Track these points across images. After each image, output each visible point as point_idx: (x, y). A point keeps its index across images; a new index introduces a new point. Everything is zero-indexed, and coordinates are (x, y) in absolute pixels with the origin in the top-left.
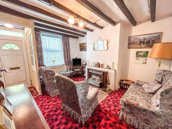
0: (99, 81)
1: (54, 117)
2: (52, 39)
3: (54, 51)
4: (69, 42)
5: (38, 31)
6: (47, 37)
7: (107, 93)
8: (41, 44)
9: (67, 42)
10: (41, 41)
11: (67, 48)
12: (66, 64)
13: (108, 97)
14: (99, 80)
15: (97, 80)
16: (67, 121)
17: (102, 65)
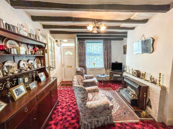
0: (132, 96)
1: (71, 109)
2: (94, 45)
3: (95, 55)
4: (110, 46)
5: (83, 40)
6: (90, 44)
7: (139, 119)
8: (85, 50)
9: (109, 45)
10: (85, 48)
11: (107, 52)
12: (105, 68)
13: (137, 124)
14: (133, 94)
15: (130, 94)
16: (74, 117)
17: (142, 75)
